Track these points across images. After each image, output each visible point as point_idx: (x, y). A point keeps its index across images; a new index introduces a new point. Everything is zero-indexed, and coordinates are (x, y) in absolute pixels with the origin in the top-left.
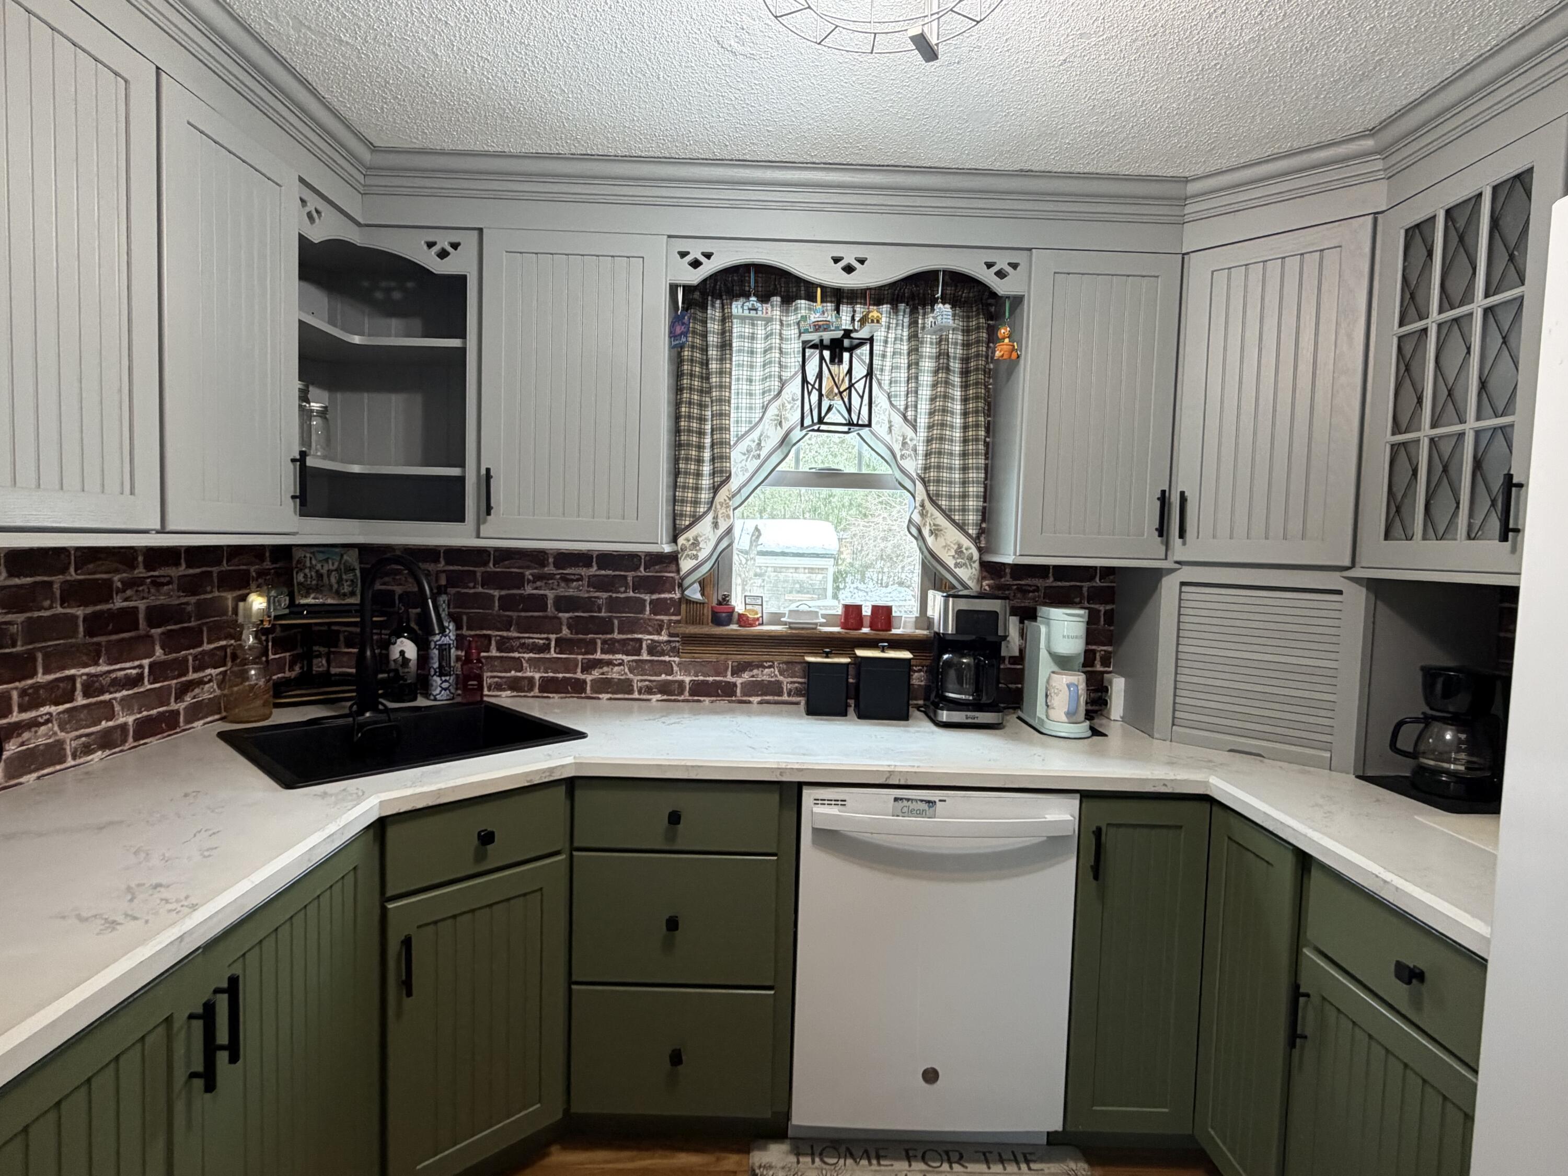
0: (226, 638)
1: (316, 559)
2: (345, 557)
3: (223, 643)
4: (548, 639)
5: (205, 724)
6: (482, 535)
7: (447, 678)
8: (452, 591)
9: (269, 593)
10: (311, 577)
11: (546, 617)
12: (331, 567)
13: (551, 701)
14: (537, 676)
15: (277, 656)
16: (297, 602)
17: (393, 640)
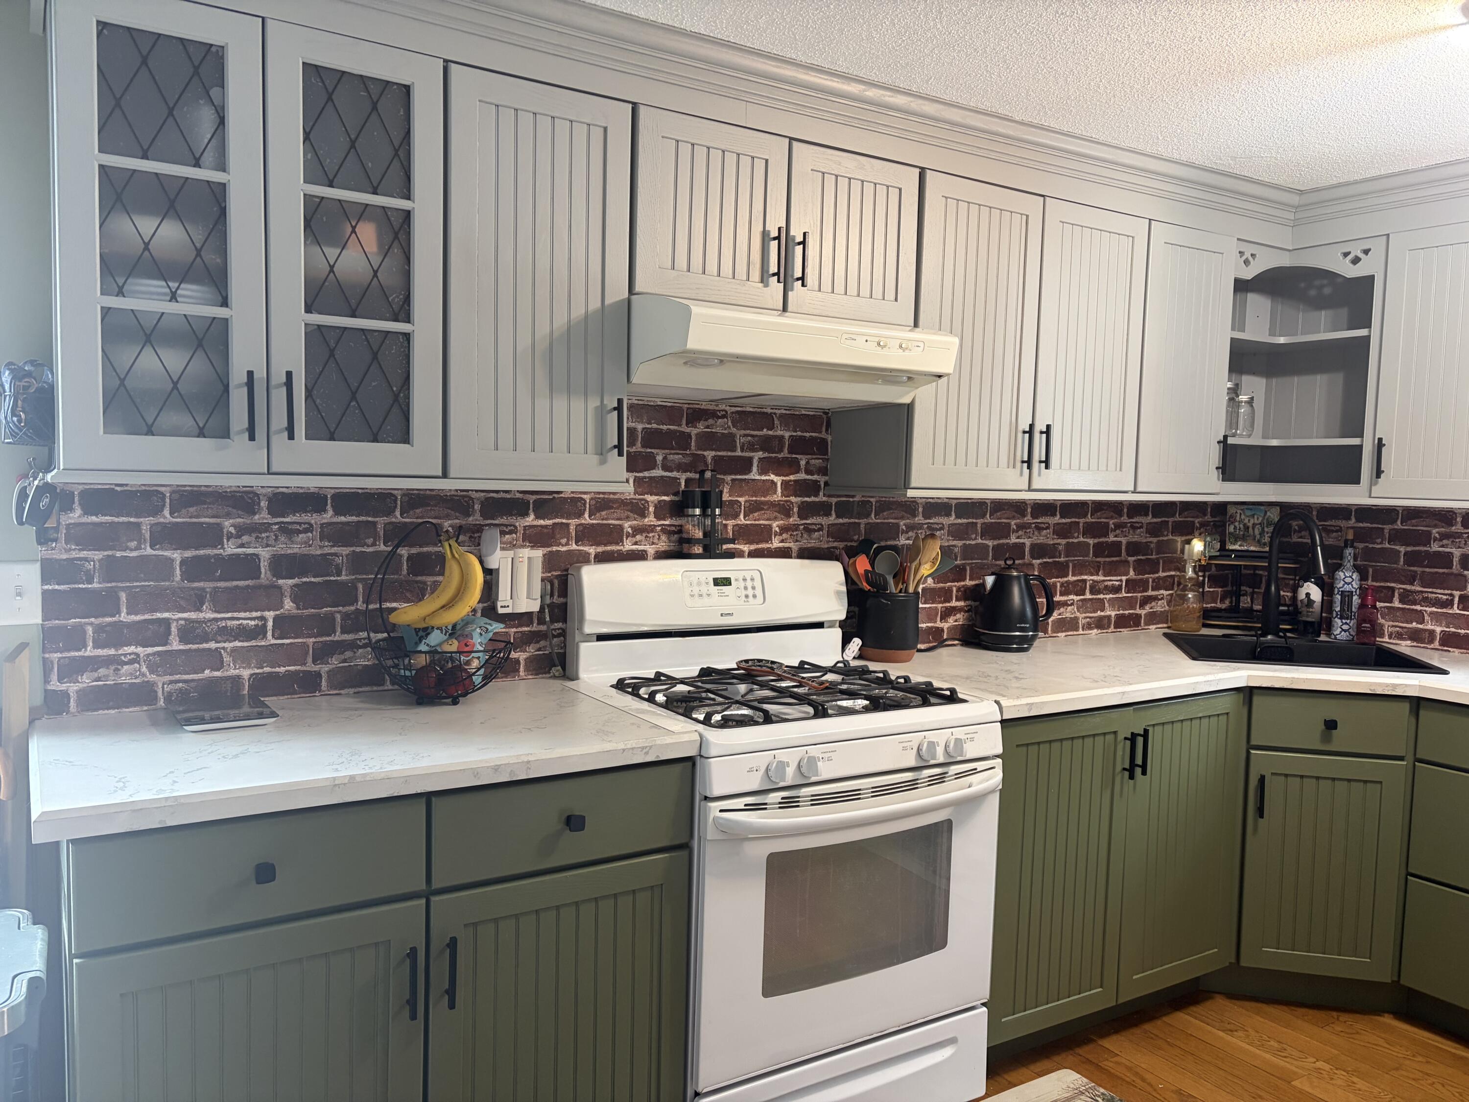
0: (1174, 570)
1: (1245, 515)
2: (1268, 514)
3: (1173, 573)
4: (1451, 595)
5: (1156, 628)
6: (1372, 496)
7: (1348, 621)
8: (1361, 545)
9: (1205, 539)
10: (1240, 529)
11: (1452, 574)
12: (1256, 521)
13: (1451, 654)
14: (1438, 629)
15: (1211, 590)
16: (1227, 548)
17: (1301, 584)
